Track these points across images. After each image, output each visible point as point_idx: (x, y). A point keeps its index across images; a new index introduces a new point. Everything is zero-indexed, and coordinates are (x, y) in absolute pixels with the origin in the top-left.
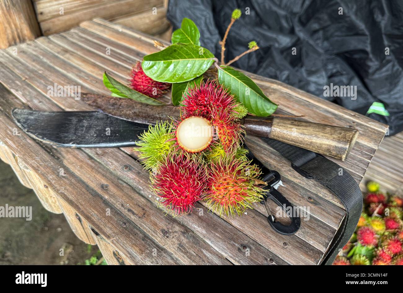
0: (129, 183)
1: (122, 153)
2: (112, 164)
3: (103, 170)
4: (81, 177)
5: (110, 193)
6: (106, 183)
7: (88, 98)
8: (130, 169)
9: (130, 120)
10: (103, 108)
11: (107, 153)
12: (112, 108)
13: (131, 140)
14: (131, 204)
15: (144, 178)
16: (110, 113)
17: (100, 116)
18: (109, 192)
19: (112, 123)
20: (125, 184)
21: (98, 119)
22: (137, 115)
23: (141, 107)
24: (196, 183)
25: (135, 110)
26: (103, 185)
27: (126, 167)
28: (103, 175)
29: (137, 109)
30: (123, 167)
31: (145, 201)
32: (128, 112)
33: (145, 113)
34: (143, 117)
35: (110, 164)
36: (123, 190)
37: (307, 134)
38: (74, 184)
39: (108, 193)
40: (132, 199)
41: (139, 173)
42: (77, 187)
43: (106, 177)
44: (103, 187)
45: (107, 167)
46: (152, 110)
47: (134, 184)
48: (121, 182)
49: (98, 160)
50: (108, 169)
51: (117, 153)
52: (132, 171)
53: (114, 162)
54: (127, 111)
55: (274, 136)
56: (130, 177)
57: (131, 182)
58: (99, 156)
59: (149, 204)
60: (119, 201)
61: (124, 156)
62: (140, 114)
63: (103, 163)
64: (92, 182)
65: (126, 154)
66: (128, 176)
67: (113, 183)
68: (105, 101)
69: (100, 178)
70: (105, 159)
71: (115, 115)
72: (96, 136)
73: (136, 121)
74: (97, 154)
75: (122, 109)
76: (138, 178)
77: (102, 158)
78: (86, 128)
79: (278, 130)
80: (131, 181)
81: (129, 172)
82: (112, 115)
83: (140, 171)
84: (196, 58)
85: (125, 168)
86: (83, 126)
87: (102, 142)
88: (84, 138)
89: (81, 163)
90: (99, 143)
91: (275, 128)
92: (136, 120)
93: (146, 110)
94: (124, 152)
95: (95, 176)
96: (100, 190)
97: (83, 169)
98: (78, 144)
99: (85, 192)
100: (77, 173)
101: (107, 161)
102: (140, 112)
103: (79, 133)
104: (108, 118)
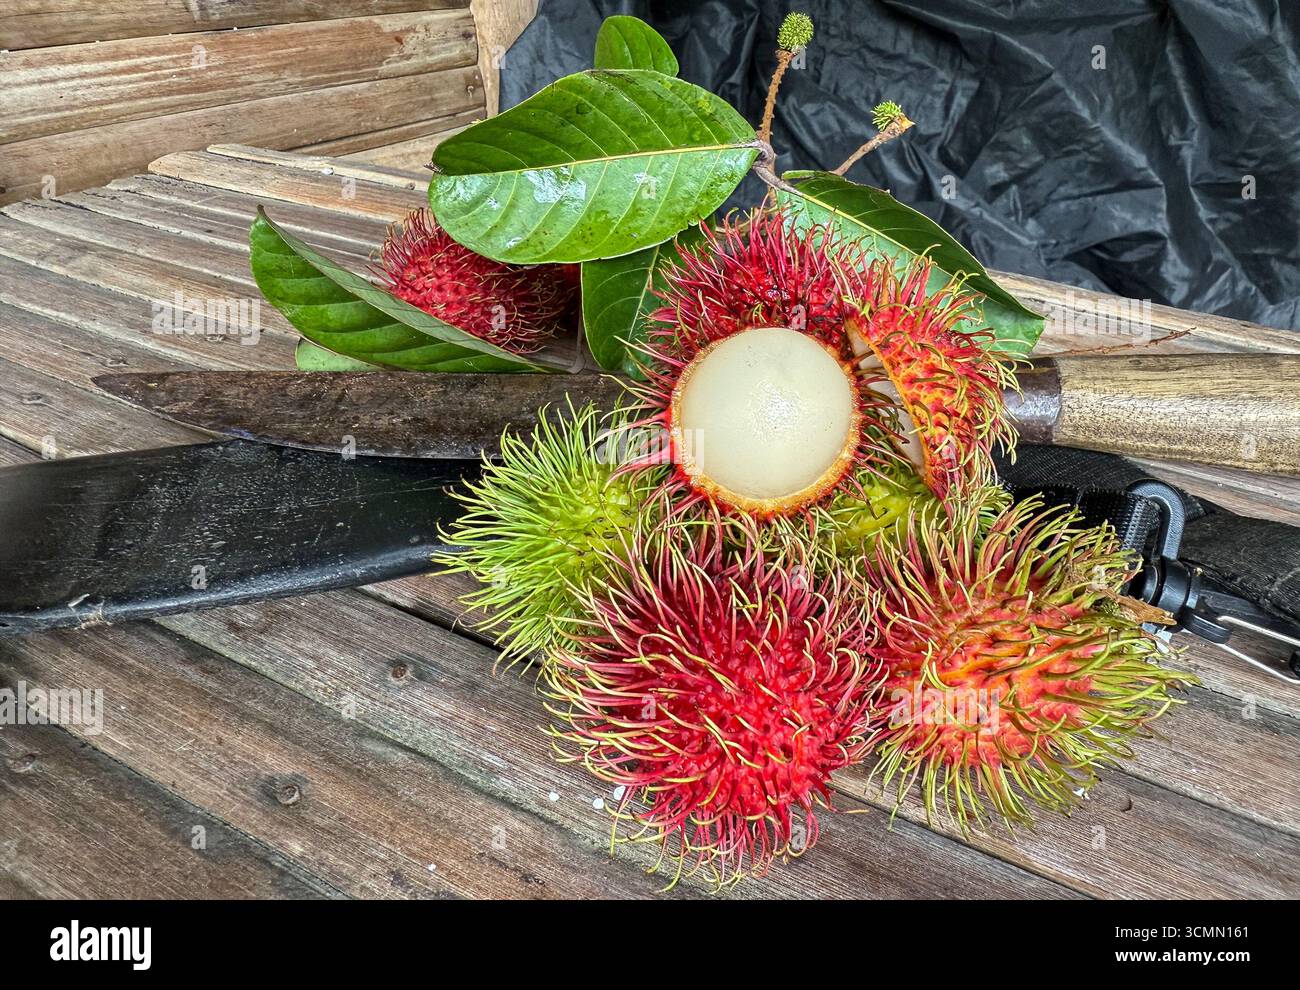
0: (421, 749)
1: (369, 604)
2: (322, 664)
3: (270, 703)
4: (131, 761)
5: (318, 820)
6: (289, 770)
7: (171, 391)
8: (421, 676)
9: (396, 454)
10: (256, 420)
11: (288, 615)
12: (300, 414)
13: (416, 539)
14: (450, 862)
15: (504, 708)
16: (290, 437)
17: (240, 455)
18: (307, 814)
19: (304, 479)
20: (400, 757)
21: (231, 468)
22: (433, 430)
23: (445, 393)
25: (416, 410)
26: (272, 780)
27: (398, 666)
28: (273, 730)
29: (428, 399)
30: (384, 672)
31: (528, 830)
32: (383, 422)
33: (467, 415)
34: (459, 433)
35: (311, 664)
36: (392, 792)
37: (1213, 392)
38: (89, 810)
39: (302, 821)
40: (455, 831)
41: (473, 686)
42: (104, 822)
43: (287, 735)
44: (270, 792)
45: (292, 684)
46: (499, 398)
47: (451, 747)
48: (380, 749)
49: (242, 659)
50: (296, 696)
51: (344, 609)
52: (434, 682)
53: (332, 654)
54: (377, 417)
55: (1076, 428)
56: (427, 717)
57: (432, 740)
58: (245, 638)
59: (553, 843)
60: (373, 859)
61: (380, 618)
62: (442, 422)
63: (268, 670)
64: (206, 775)
65: (395, 605)
66: (415, 711)
67: (330, 759)
68: (262, 391)
69: (250, 748)
70: (277, 644)
71: (320, 443)
72: (221, 548)
73: (430, 455)
74: (233, 627)
75: (350, 415)
76: (469, 714)
77: (262, 644)
78: (167, 518)
79: (1092, 398)
80: (436, 732)
81: (418, 693)
82: (304, 442)
83: (478, 677)
84: (678, 146)
85: (395, 675)
86: (153, 512)
87: (258, 574)
88: (159, 563)
89: (140, 689)
90: (242, 577)
91: (1078, 394)
92: (429, 448)
93: (472, 404)
94: (379, 599)
95: (220, 742)
96: (254, 816)
97: (151, 715)
98: (119, 600)
99: (155, 842)
100: (114, 744)
101: (290, 657)
102: (440, 415)
103: (124, 547)
104: (283, 460)
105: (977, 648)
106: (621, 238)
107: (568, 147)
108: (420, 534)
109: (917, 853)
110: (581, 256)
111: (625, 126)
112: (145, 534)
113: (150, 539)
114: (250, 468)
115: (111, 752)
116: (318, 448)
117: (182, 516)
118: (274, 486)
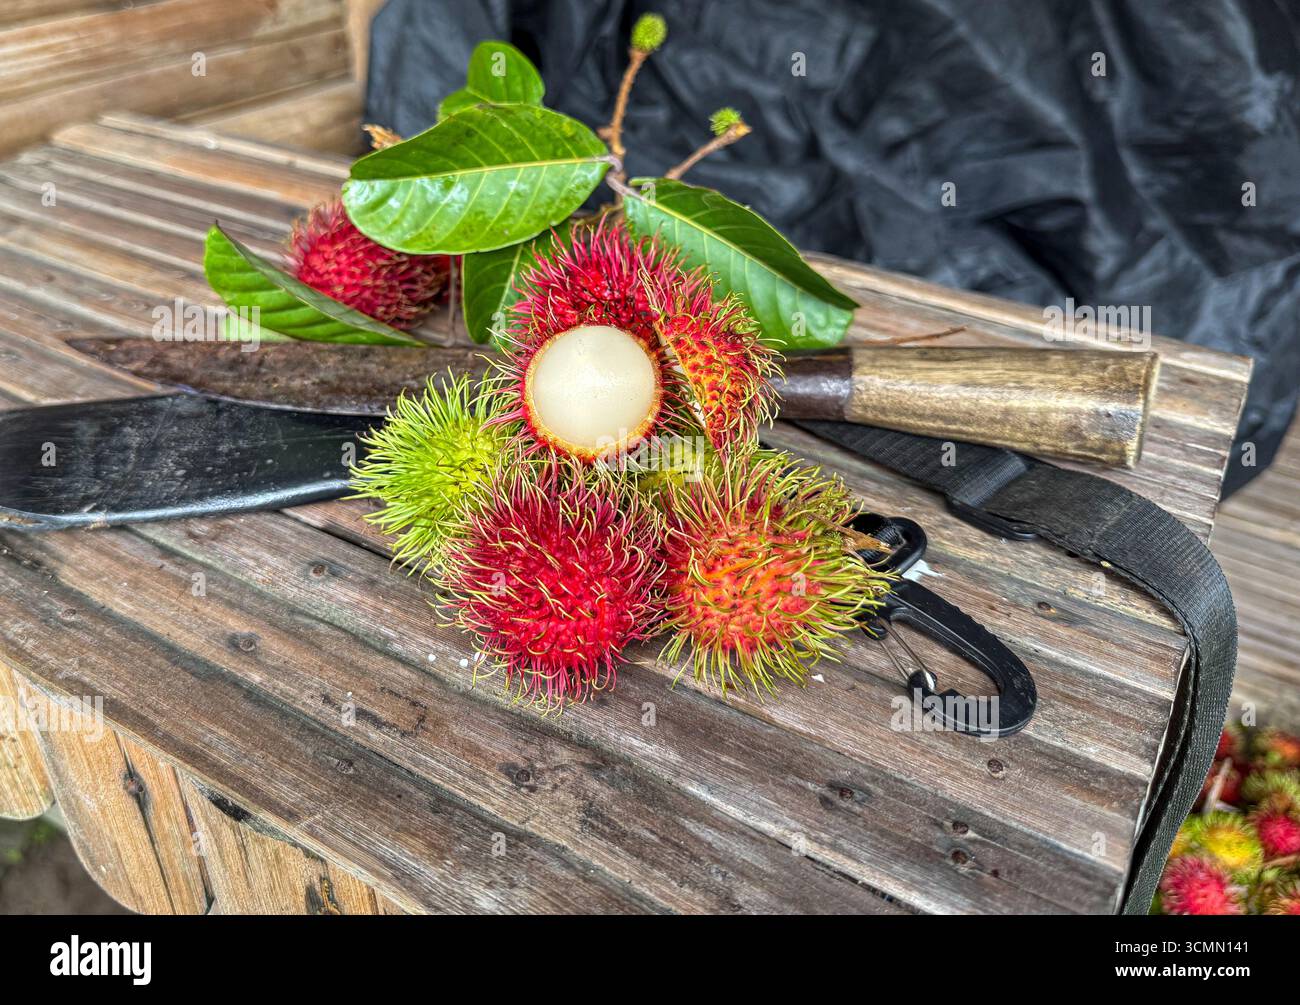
0: (336, 622)
1: (290, 523)
2: (260, 564)
3: (226, 587)
4: (138, 619)
5: (269, 662)
6: (246, 631)
7: (127, 353)
8: (334, 574)
9: (309, 409)
10: (196, 378)
11: (232, 528)
12: (230, 374)
13: (328, 474)
14: (362, 692)
15: (396, 598)
16: (225, 393)
17: (185, 407)
18: (261, 658)
19: (238, 426)
20: (322, 628)
21: (180, 417)
22: (336, 391)
23: (344, 361)
24: (627, 555)
25: (322, 375)
26: (234, 636)
27: (318, 567)
28: (231, 604)
29: (330, 367)
30: (306, 570)
31: (414, 677)
32: (296, 383)
33: (363, 380)
34: (357, 394)
35: (252, 563)
36: (319, 647)
37: (985, 381)
38: (118, 646)
39: (259, 662)
40: (364, 673)
41: (372, 582)
42: (129, 653)
43: (241, 608)
44: (234, 643)
45: (239, 576)
46: (388, 367)
47: (362, 623)
48: (307, 621)
49: (200, 558)
50: (244, 585)
51: (272, 525)
52: (344, 578)
53: (266, 556)
54: (291, 379)
55: (865, 407)
56: (339, 602)
57: (345, 618)
58: (201, 543)
59: (433, 687)
60: (310, 688)
61: (299, 533)
62: (344, 384)
63: (220, 566)
64: (189, 630)
65: (308, 525)
66: (330, 598)
67: (275, 625)
68: (198, 356)
69: (217, 615)
70: (228, 549)
71: (248, 398)
72: (183, 476)
73: (335, 411)
74: (191, 535)
75: (270, 376)
76: (370, 601)
77: (214, 548)
78: (139, 451)
79: (879, 382)
80: (348, 612)
81: (332, 585)
82: (236, 397)
83: (376, 576)
85: (315, 572)
86: (127, 448)
87: (212, 495)
88: (139, 486)
89: (134, 573)
90: (200, 497)
91: (867, 379)
92: (333, 405)
93: (366, 371)
94: (296, 520)
95: (196, 610)
96: (226, 657)
97: (145, 590)
98: (115, 509)
99: (164, 667)
100: (123, 608)
101: (235, 557)
102: (341, 379)
103: (112, 472)
104: (219, 412)
105: (732, 557)
106: (495, 234)
107: (456, 160)
108: (331, 470)
109: (689, 706)
110: (463, 249)
111: (502, 145)
112: (124, 462)
113: (130, 467)
114: (198, 416)
115: (123, 612)
116: (247, 402)
117: (150, 452)
118: (216, 430)
